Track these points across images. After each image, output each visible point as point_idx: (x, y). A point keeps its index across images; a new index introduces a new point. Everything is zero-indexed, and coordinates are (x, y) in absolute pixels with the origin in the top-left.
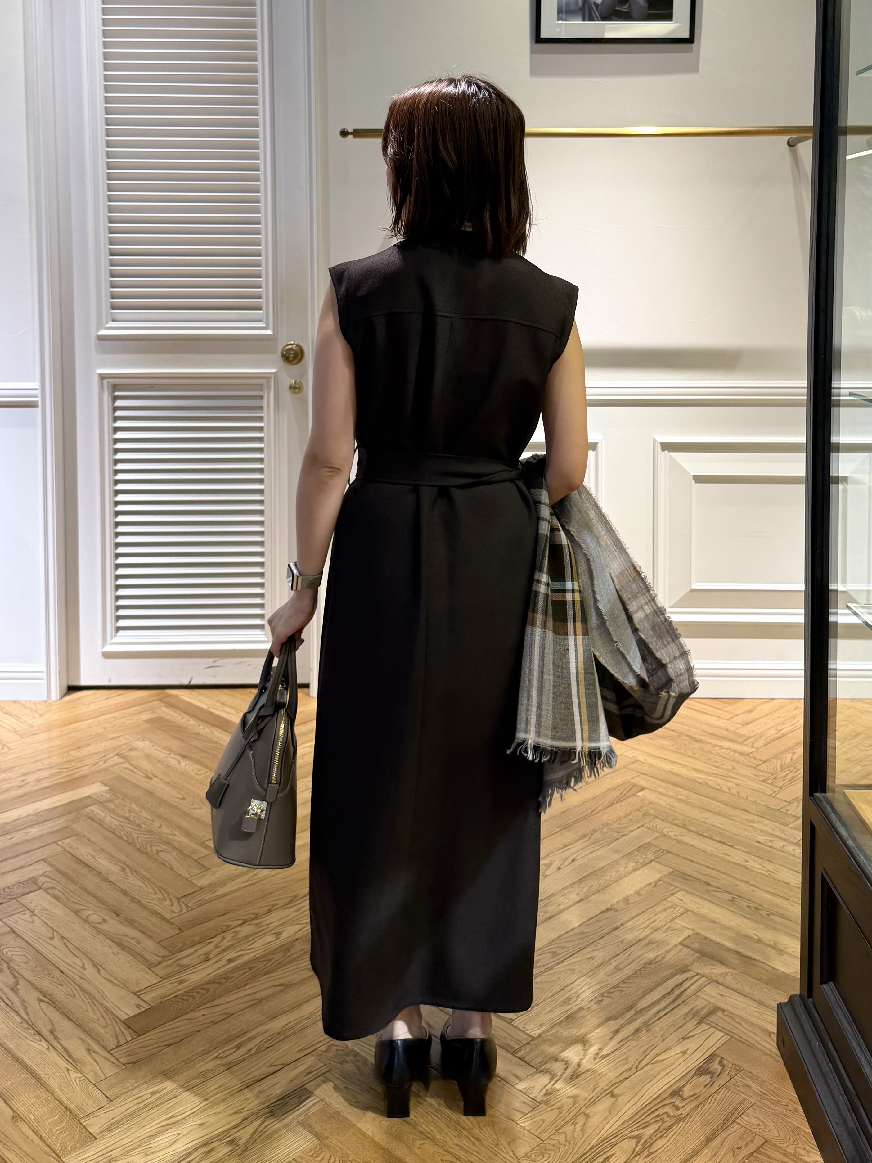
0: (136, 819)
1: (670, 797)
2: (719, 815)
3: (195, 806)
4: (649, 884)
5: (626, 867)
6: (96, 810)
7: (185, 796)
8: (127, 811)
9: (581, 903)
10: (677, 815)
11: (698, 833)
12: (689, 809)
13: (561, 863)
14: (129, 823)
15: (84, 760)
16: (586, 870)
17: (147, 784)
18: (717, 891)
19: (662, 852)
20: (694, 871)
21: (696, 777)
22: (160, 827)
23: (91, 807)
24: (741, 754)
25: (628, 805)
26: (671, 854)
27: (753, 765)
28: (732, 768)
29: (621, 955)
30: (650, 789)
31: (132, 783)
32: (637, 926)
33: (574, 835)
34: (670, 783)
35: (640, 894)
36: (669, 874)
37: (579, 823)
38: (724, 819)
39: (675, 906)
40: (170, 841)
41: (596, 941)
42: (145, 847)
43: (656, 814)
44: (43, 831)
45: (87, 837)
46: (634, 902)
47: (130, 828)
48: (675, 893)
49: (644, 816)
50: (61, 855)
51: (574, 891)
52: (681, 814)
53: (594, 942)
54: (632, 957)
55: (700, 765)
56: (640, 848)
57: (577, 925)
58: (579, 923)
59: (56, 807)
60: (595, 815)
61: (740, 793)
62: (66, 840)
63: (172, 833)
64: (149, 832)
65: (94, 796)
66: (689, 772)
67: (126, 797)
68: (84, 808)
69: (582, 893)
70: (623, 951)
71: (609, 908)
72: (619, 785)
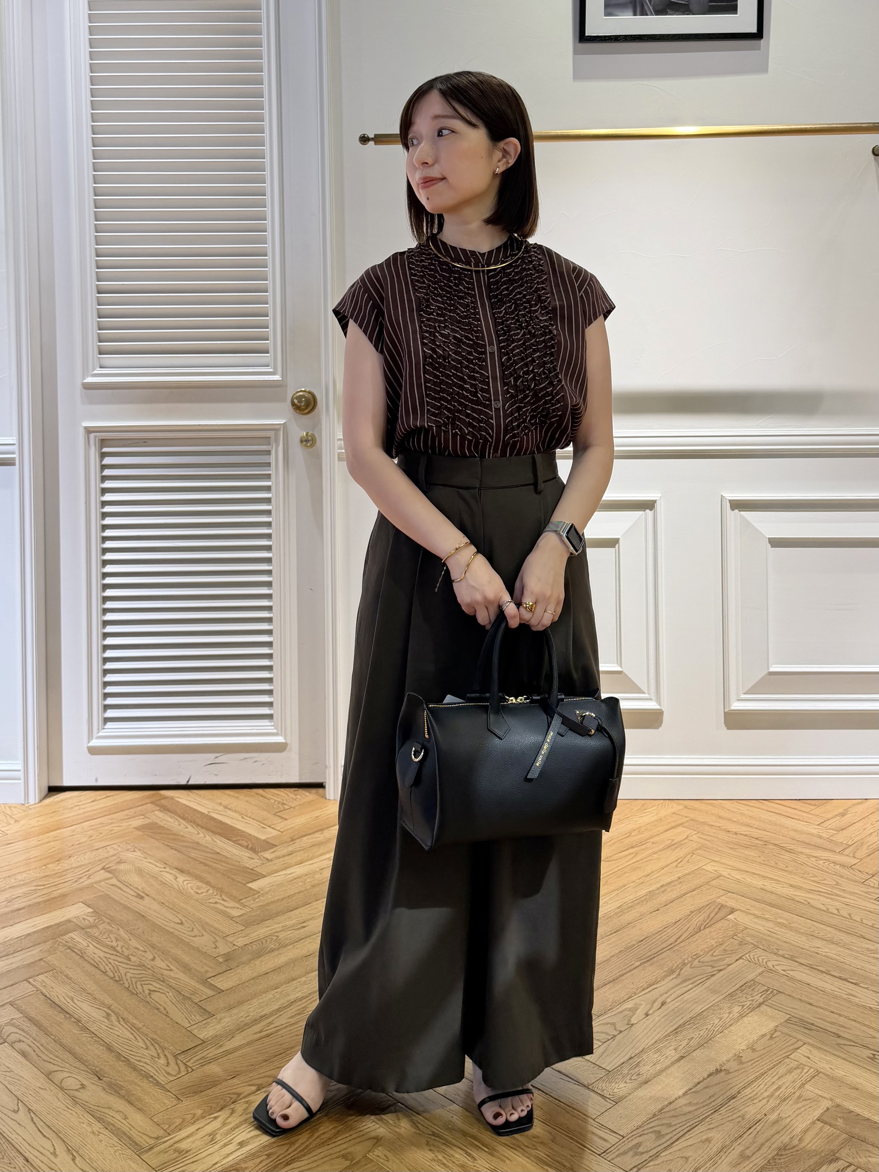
0: (124, 948)
1: (766, 919)
2: (833, 943)
3: (196, 932)
4: (764, 1036)
5: (730, 1013)
6: (76, 936)
7: (184, 921)
8: (113, 939)
9: (682, 1062)
10: (781, 943)
11: (811, 967)
12: (794, 936)
13: (649, 1006)
14: (116, 955)
15: (64, 875)
16: (680, 1017)
17: (138, 905)
18: (851, 1045)
19: (772, 992)
20: (816, 1018)
21: (795, 895)
22: (153, 959)
23: (71, 935)
24: (843, 866)
25: (720, 931)
26: (783, 996)
27: (861, 880)
28: (835, 883)
29: (745, 1136)
30: (742, 911)
31: (121, 904)
32: (759, 1094)
33: (659, 971)
34: (764, 902)
35: (754, 1049)
36: (786, 1021)
37: (663, 954)
38: (839, 949)
39: (800, 1066)
40: (165, 978)
41: (709, 1116)
42: (135, 986)
43: (755, 943)
44: (12, 966)
45: (65, 973)
46: (748, 1062)
47: (117, 961)
48: (798, 1048)
49: (741, 945)
50: (33, 996)
51: (671, 1046)
52: (786, 942)
53: (706, 1117)
54: (760, 1140)
55: (797, 880)
56: (743, 987)
57: (681, 1093)
58: (684, 1090)
59: (29, 935)
60: (682, 944)
61: (852, 915)
62: (39, 976)
63: (168, 968)
64: (140, 967)
65: (74, 920)
66: (784, 889)
67: (112, 920)
68: (61, 936)
69: (681, 1048)
70: (747, 1131)
71: (718, 1068)
72: (703, 907)
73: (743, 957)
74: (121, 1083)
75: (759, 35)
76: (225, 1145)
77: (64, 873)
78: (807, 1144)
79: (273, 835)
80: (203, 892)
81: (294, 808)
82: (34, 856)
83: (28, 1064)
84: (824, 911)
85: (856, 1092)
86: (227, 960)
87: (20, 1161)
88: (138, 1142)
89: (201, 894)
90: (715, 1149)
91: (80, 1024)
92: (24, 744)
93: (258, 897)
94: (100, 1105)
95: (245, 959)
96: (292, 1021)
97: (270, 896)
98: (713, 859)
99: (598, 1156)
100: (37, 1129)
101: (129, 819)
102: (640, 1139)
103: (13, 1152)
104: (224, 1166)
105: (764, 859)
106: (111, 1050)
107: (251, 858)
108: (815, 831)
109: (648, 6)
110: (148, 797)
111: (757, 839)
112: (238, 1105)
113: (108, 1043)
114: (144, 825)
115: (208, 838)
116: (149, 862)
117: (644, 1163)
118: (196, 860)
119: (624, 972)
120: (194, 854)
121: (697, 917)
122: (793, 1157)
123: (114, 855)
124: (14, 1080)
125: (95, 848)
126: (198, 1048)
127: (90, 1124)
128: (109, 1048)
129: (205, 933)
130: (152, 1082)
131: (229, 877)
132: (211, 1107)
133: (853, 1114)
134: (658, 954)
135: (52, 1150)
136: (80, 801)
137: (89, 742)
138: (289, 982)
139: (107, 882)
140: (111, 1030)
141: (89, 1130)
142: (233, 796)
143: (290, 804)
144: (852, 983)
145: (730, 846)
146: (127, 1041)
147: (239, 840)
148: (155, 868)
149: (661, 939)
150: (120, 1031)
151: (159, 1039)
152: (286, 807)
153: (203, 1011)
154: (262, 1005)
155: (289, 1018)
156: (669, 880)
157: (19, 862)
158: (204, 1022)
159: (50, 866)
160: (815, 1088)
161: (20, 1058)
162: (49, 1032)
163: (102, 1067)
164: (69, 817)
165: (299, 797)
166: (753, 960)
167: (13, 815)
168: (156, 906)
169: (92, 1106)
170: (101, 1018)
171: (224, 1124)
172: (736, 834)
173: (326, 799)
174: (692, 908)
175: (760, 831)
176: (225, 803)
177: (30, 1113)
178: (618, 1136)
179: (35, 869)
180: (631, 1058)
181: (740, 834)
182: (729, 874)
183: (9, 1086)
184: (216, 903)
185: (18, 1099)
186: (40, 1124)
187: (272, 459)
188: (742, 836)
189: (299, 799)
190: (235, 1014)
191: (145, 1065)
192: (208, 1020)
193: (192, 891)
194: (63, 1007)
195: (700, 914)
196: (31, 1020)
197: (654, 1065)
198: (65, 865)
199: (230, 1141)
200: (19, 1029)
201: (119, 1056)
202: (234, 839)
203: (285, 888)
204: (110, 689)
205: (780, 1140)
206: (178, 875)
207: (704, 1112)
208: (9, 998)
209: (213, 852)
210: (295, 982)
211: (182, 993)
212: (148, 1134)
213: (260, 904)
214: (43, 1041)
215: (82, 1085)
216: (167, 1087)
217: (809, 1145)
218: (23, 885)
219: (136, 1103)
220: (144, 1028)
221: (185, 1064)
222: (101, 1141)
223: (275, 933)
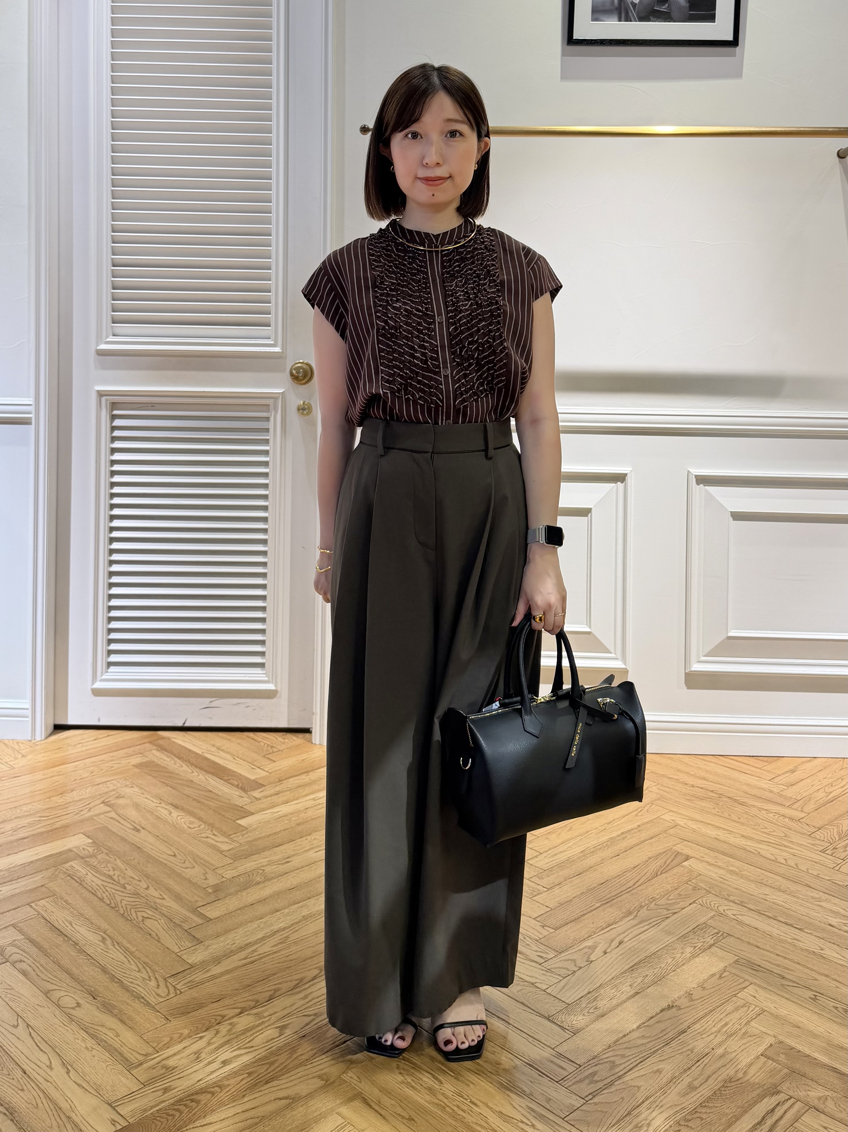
0: (120, 877)
1: (719, 867)
2: (780, 891)
3: (187, 864)
4: (713, 975)
5: (682, 953)
6: (76, 865)
7: (176, 854)
8: (111, 869)
9: (636, 998)
10: (732, 890)
11: (759, 912)
12: (744, 883)
13: (607, 945)
14: (113, 883)
15: (67, 807)
16: (636, 956)
17: (135, 838)
18: (794, 986)
19: (722, 935)
20: (763, 960)
21: (746, 845)
22: (146, 889)
23: (72, 863)
24: (791, 819)
25: (675, 877)
26: (732, 938)
27: (807, 832)
28: (784, 835)
29: (693, 1068)
30: (697, 859)
31: (118, 836)
32: (707, 1030)
33: (617, 913)
34: (718, 851)
35: (704, 988)
36: (735, 962)
37: (622, 897)
38: (786, 896)
39: (748, 1004)
40: (158, 906)
41: (660, 1048)
42: (129, 913)
43: (708, 889)
44: (16, 890)
45: (65, 899)
46: (698, 999)
47: (113, 889)
48: (745, 988)
49: (694, 890)
50: (34, 920)
51: (627, 982)
52: (737, 889)
53: (658, 1050)
54: (708, 1072)
55: (748, 831)
56: (696, 929)
57: (635, 1026)
58: (638, 1024)
59: (32, 862)
60: (639, 887)
61: (799, 865)
62: (40, 901)
63: (161, 897)
64: (135, 895)
65: (75, 850)
66: (736, 839)
67: (110, 851)
68: (62, 864)
69: (636, 984)
70: (695, 1063)
71: (670, 1004)
72: (661, 853)
73: (696, 902)
74: (114, 1003)
75: (735, 42)
76: (209, 1063)
77: (66, 806)
78: (752, 1077)
79: (261, 776)
80: (195, 827)
81: (282, 751)
82: (39, 789)
83: (28, 982)
84: (773, 860)
85: (799, 1030)
86: (216, 891)
87: (18, 1073)
88: (129, 1058)
89: (193, 828)
90: (665, 1080)
91: (77, 947)
92: (32, 684)
93: (247, 833)
94: (94, 1023)
95: (232, 890)
96: (275, 949)
97: (257, 833)
98: (671, 809)
99: (556, 1083)
100: (34, 1043)
101: (129, 756)
102: (596, 1068)
103: (11, 1064)
104: (208, 1082)
105: (719, 810)
106: (106, 971)
107: (241, 797)
108: (766, 786)
109: (633, 13)
110: (147, 737)
111: (712, 791)
112: (222, 1026)
113: (103, 965)
114: (143, 763)
115: (201, 776)
116: (146, 798)
117: (599, 1091)
118: (189, 797)
119: (585, 912)
120: (188, 791)
121: (655, 862)
122: (738, 1089)
123: (114, 790)
124: (15, 997)
125: (96, 783)
126: (186, 972)
127: (84, 1040)
128: (104, 970)
129: (195, 865)
130: (144, 1003)
131: (219, 814)
132: (197, 1027)
133: (794, 1050)
134: (617, 896)
135: (48, 1063)
136: (83, 739)
137: (93, 685)
138: (273, 914)
139: (106, 815)
140: (106, 953)
141: (84, 1045)
142: (226, 739)
143: (279, 747)
144: (796, 928)
145: (688, 798)
146: (120, 964)
147: (230, 779)
148: (151, 803)
149: (620, 883)
150: (115, 955)
151: (150, 963)
152: (275, 750)
153: (192, 938)
154: (248, 933)
155: (272, 947)
156: (629, 828)
157: (25, 794)
158: (193, 948)
159: (54, 798)
160: (760, 1025)
161: (21, 977)
162: (48, 953)
163: (97, 987)
164: (72, 754)
165: (287, 741)
166: (705, 904)
167: (21, 750)
168: (151, 839)
169: (87, 1024)
170: (97, 942)
171: (209, 1044)
172: (693, 786)
173: (312, 743)
174: (650, 854)
175: (715, 785)
176: (218, 744)
177: (28, 1028)
178: (575, 1065)
179: (40, 801)
180: (589, 993)
181: (697, 787)
182: (685, 824)
183: (10, 1003)
184: (207, 837)
185: (18, 1015)
186: (37, 1039)
187: (271, 425)
188: (698, 789)
189: (287, 743)
190: (222, 941)
191: (137, 987)
192: (197, 947)
193: (185, 827)
194: (62, 930)
195: (658, 860)
196: (32, 941)
197: (611, 1000)
198: (68, 797)
199: (213, 1060)
200: (21, 950)
201: (113, 978)
202: (226, 778)
203: (271, 825)
204: (113, 636)
205: (726, 1072)
206: (173, 811)
207: (656, 1045)
208: (11, 921)
209: (204, 789)
210: (278, 913)
211: (174, 920)
212: (139, 1051)
213: (249, 839)
214: (43, 962)
215: (78, 1003)
216: (156, 1007)
217: (753, 1079)
218: (28, 815)
219: (128, 1022)
220: (137, 952)
221: (174, 987)
222: (94, 1056)
223: (261, 866)
